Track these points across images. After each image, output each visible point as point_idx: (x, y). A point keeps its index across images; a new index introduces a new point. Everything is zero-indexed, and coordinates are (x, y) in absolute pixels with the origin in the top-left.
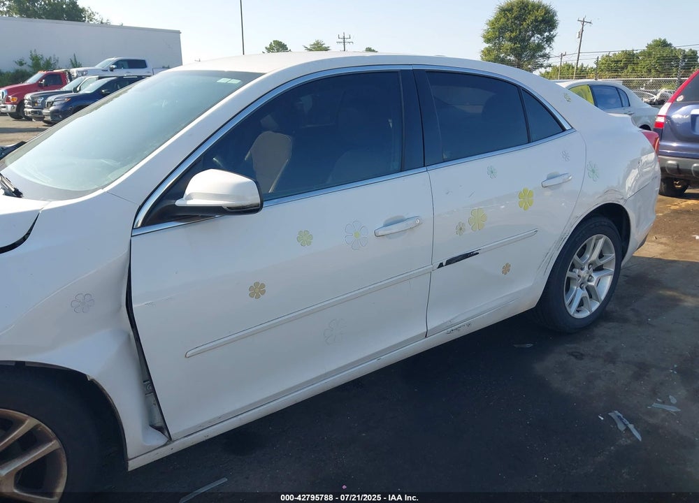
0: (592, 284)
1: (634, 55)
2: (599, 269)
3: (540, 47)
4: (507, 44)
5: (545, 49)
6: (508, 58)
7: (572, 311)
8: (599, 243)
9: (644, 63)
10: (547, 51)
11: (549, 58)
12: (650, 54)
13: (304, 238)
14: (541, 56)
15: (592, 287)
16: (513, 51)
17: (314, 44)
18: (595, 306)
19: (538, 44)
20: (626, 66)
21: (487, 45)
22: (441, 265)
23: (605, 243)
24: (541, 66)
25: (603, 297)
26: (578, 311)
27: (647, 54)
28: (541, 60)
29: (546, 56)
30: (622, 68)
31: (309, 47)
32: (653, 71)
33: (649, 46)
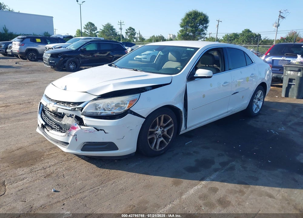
0: (258, 104)
1: (237, 35)
2: (259, 100)
3: (202, 30)
4: (190, 28)
5: (204, 31)
6: (190, 34)
7: (254, 110)
8: (260, 93)
9: (241, 38)
10: (205, 32)
11: (206, 35)
12: (243, 35)
13: (211, 85)
14: (203, 34)
15: (258, 105)
16: (192, 31)
17: (107, 24)
18: (259, 110)
19: (202, 29)
20: (234, 39)
21: (182, 28)
22: (232, 94)
23: (261, 93)
24: (203, 38)
25: (260, 108)
26: (255, 111)
27: (242, 35)
28: (203, 35)
29: (204, 34)
30: (233, 40)
31: (104, 26)
32: (245, 41)
33: (243, 32)
